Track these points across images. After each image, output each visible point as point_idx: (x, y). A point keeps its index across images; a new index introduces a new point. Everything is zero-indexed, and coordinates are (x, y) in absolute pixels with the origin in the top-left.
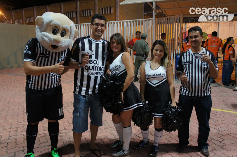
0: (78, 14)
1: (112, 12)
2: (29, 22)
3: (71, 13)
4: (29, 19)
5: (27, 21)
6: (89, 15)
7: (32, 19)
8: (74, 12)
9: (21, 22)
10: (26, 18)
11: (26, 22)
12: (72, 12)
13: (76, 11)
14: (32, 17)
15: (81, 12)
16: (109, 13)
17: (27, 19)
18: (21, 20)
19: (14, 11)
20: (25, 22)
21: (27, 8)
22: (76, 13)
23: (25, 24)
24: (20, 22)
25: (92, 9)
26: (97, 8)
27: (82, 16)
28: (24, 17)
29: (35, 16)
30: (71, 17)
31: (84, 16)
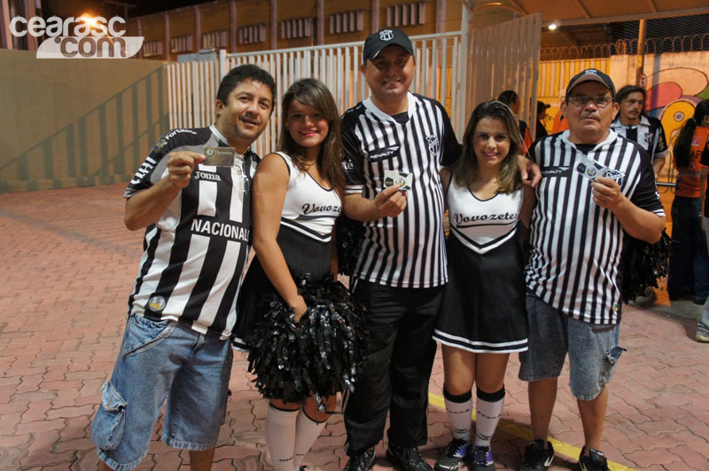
0: (321, 25)
1: (422, 20)
2: (181, 50)
3: (300, 22)
5: (174, 48)
6: (352, 29)
7: (190, 39)
8: (308, 19)
10: (173, 38)
11: (173, 51)
12: (303, 20)
13: (314, 15)
14: (189, 35)
15: (329, 19)
16: (413, 22)
17: (176, 40)
18: (160, 45)
19: (143, 17)
20: (171, 48)
21: (178, 10)
22: (315, 22)
25: (361, 11)
26: (377, 5)
27: (332, 31)
28: (168, 36)
29: (199, 32)
30: (301, 35)
31: (338, 31)
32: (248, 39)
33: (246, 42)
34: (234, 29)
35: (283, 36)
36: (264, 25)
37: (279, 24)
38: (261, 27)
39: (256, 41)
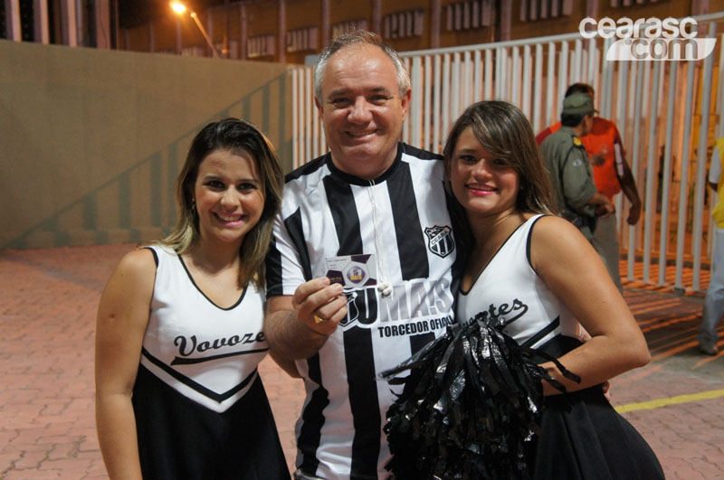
2: (300, 48)
3: (476, 5)
4: (303, 34)
5: (291, 45)
6: (555, 13)
7: (313, 34)
9: (271, 51)
10: (290, 31)
11: (290, 49)
14: (313, 27)
17: (294, 33)
18: (271, 41)
20: (286, 46)
23: (283, 58)
24: (266, 50)
27: (523, 17)
28: (283, 27)
29: (327, 22)
30: (476, 24)
31: (533, 16)
32: (397, 32)
33: (394, 36)
34: (378, 16)
35: (449, 27)
36: (421, 11)
37: (444, 9)
38: (417, 14)
39: (409, 34)
